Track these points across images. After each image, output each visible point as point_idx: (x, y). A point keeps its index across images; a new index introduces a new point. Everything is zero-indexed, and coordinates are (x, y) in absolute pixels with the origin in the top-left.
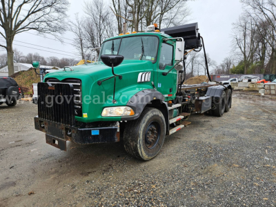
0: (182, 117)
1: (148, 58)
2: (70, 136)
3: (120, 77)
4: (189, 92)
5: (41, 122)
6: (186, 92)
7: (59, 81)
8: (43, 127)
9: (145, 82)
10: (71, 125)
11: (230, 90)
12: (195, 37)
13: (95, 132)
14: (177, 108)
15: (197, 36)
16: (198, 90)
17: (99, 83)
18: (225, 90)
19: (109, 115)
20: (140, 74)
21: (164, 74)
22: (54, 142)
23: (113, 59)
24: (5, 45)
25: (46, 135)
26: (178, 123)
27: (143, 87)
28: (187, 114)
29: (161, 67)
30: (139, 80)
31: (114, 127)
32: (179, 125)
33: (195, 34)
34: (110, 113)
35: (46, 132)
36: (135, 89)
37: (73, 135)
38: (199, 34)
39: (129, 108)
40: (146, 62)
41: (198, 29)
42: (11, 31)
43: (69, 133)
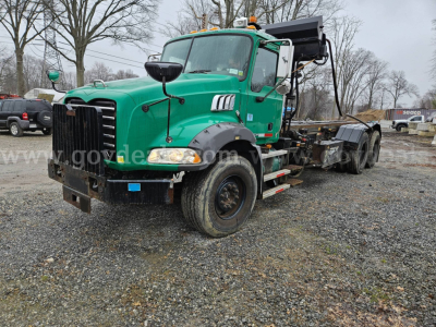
0: (286, 171)
1: (234, 71)
2: (96, 190)
3: (181, 101)
4: (306, 132)
5: (57, 166)
6: (301, 132)
7: (84, 103)
8: (60, 175)
9: (224, 112)
10: (98, 173)
11: (377, 133)
12: (317, 41)
13: (134, 187)
14: (281, 156)
15: (320, 38)
16: (322, 130)
17: (145, 109)
18: (369, 131)
19: (160, 161)
20: (217, 97)
21: (258, 100)
22: (75, 198)
23: (164, 69)
24: (75, 59)
25: (64, 188)
26: (281, 180)
27: (220, 120)
28: (296, 167)
29: (253, 89)
30: (214, 107)
31: (165, 180)
32: (281, 184)
33: (317, 35)
34: (162, 157)
35: (63, 182)
36: (206, 121)
37: (101, 190)
38: (324, 35)
39: (193, 152)
40: (228, 78)
41: (322, 27)
42: (83, 40)
43: (95, 186)
